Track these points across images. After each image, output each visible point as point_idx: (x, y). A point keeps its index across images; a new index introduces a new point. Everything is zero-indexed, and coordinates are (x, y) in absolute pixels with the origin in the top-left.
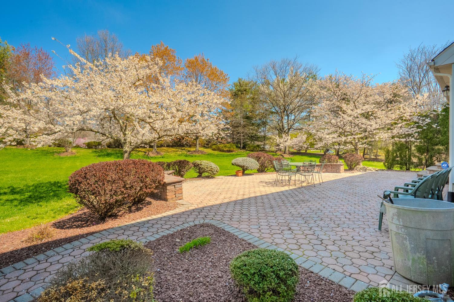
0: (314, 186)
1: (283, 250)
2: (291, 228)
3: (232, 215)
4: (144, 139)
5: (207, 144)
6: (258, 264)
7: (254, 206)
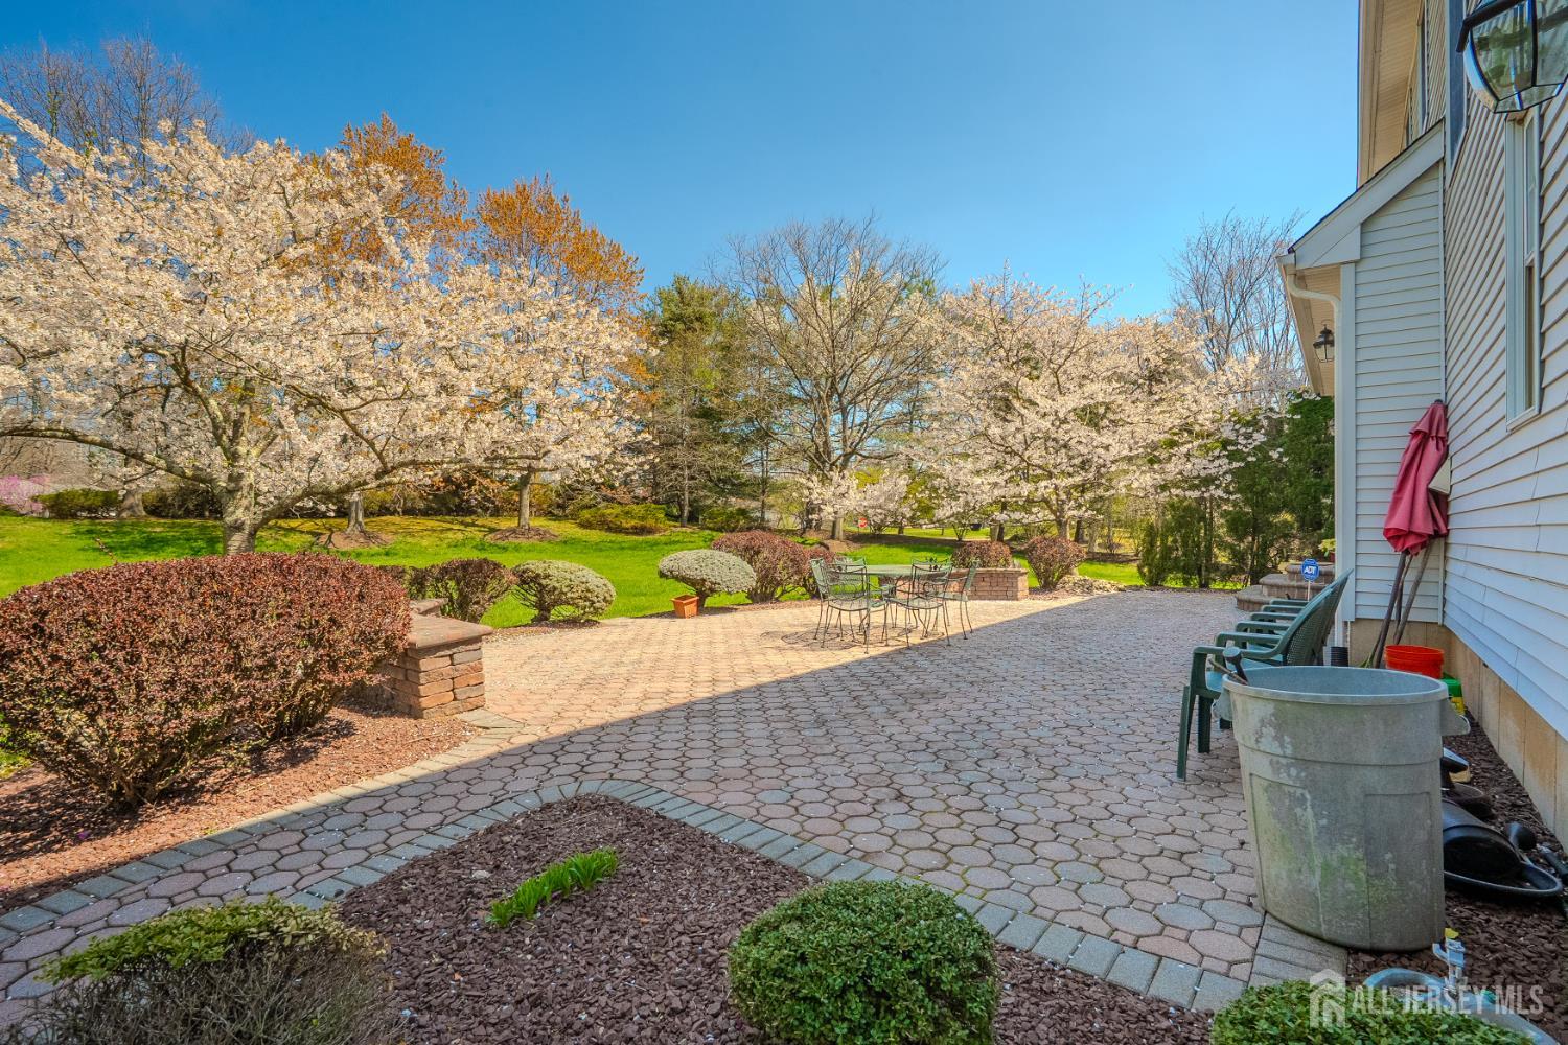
0: (947, 643)
1: (895, 875)
2: (904, 791)
3: (683, 758)
4: (316, 478)
5: (559, 506)
6: (856, 947)
7: (758, 719)
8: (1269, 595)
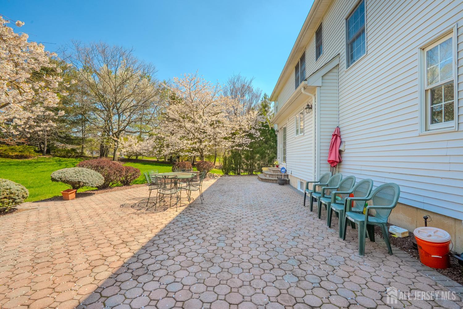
8: (269, 177)
